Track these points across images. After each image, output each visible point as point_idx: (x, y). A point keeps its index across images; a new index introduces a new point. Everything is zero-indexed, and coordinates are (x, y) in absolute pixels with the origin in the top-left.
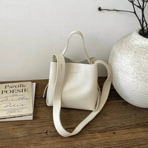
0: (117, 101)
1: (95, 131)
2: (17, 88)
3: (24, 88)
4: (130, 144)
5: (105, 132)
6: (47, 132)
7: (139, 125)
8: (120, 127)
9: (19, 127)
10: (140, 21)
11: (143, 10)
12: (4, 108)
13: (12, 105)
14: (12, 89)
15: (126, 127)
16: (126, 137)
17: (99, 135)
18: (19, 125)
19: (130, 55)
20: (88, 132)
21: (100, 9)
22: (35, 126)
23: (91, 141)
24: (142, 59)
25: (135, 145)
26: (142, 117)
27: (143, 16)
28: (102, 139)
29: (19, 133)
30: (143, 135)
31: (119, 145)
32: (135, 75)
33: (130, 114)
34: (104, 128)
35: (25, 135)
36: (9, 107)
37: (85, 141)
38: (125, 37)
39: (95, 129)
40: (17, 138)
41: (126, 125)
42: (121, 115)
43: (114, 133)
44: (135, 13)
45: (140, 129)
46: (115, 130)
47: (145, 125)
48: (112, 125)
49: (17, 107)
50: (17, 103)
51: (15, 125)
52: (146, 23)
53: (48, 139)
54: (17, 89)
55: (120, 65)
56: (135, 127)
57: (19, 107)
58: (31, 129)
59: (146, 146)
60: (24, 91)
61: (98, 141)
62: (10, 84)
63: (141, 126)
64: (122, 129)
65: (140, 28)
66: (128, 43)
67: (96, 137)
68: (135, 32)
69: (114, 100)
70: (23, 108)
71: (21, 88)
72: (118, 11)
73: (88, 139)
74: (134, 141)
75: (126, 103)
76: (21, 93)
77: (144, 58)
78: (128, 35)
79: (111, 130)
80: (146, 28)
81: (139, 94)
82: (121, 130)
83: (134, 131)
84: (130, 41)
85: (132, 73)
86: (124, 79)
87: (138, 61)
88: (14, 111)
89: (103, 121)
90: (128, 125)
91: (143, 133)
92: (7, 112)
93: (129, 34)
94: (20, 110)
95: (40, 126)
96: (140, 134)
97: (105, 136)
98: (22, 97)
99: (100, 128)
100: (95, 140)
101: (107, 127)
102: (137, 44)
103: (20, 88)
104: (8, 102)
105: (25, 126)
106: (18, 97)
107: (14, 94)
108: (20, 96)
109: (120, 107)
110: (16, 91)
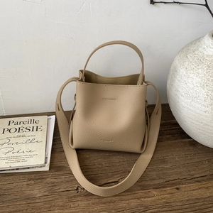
0: (180, 140)
1: (150, 185)
2: (27, 125)
3: (35, 125)
4: (203, 205)
5: (164, 187)
6: (77, 189)
8: (186, 179)
9: (37, 181)
12: (3, 156)
13: (16, 150)
14: (17, 127)
15: (196, 179)
16: (196, 194)
17: (155, 193)
18: (37, 179)
19: (200, 70)
20: (139, 188)
21: (152, 2)
22: (60, 180)
23: (144, 202)
28: (160, 197)
29: (37, 191)
31: (185, 206)
32: (209, 101)
33: (201, 159)
34: (161, 181)
35: (45, 194)
36: (10, 154)
37: (135, 201)
38: (191, 43)
39: (148, 183)
40: (34, 198)
41: (195, 176)
42: (187, 162)
43: (178, 189)
44: (206, 5)
46: (180, 184)
48: (175, 176)
49: (22, 154)
50: (24, 147)
53: (79, 198)
54: (25, 126)
55: (185, 86)
56: (209, 179)
57: (26, 154)
58: (54, 185)
60: (35, 129)
61: (154, 201)
62: (16, 120)
64: (190, 183)
66: (196, 52)
67: (151, 195)
68: (207, 36)
69: (176, 139)
70: (31, 156)
71: (32, 125)
72: (180, 3)
73: (139, 199)
74: (208, 199)
75: (194, 143)
76: (31, 133)
78: (196, 40)
79: (173, 185)
82: (188, 183)
83: (208, 185)
84: (200, 49)
85: (203, 99)
86: (191, 108)
88: (17, 159)
89: (161, 170)
90: (198, 176)
92: (7, 161)
93: (199, 39)
94: (26, 159)
95: (67, 179)
97: (164, 193)
98: (31, 138)
99: (157, 182)
100: (150, 199)
101: (167, 180)
103: (30, 125)
104: (11, 145)
105: (45, 181)
106: (24, 139)
107: (21, 133)
108: (29, 138)
109: (186, 148)
110: (24, 130)
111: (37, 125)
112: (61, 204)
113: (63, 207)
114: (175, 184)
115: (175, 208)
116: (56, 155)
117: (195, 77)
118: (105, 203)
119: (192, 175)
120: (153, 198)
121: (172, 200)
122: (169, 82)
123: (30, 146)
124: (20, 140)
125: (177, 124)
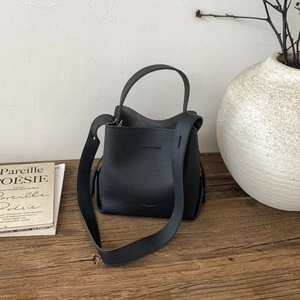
0: (234, 198)
1: (193, 255)
2: (26, 175)
3: (38, 175)
4: (264, 280)
5: (212, 257)
6: (94, 259)
7: (280, 244)
8: (243, 248)
9: (38, 249)
10: (278, 35)
11: (284, 14)
13: (12, 206)
14: (13, 177)
15: (255, 248)
16: (256, 266)
17: (200, 264)
18: (39, 246)
19: (260, 101)
20: (179, 258)
21: (199, 14)
22: (70, 248)
23: (186, 275)
24: (284, 109)
25: (273, 281)
26: (287, 228)
27: (285, 25)
28: (207, 270)
29: (39, 261)
30: (289, 262)
31: (241, 282)
32: (272, 141)
33: (263, 223)
34: (209, 250)
35: (50, 265)
37: (173, 274)
38: (249, 69)
39: (192, 252)
40: (35, 270)
41: (254, 243)
42: (244, 226)
43: (231, 259)
44: (269, 20)
45: (283, 252)
46: (234, 253)
47: (293, 244)
48: (227, 244)
49: (21, 211)
50: (23, 203)
51: (29, 246)
52: (292, 40)
53: (96, 271)
54: (24, 176)
55: (240, 122)
56: (273, 248)
57: (27, 210)
58: (62, 253)
59: (296, 282)
60: (38, 180)
61: (200, 274)
62: (11, 168)
63: (285, 246)
64: (248, 252)
65: (280, 50)
66: (256, 79)
67: (194, 267)
68: (269, 58)
69: (228, 197)
70: (34, 214)
71: (33, 175)
72: (235, 17)
73: (179, 272)
74: (271, 273)
75: (253, 203)
76: (32, 185)
77: (288, 107)
78: (255, 65)
79: (224, 254)
80: (290, 51)
81: (281, 180)
82: (245, 252)
83: (271, 255)
84: (260, 75)
85: (264, 138)
86: (248, 150)
87: (276, 113)
89: (209, 236)
90: (259, 243)
91: (290, 259)
92: (1, 220)
93: (259, 64)
94: (27, 218)
95: (80, 246)
96: (284, 260)
97: (213, 264)
98: (33, 191)
99: (203, 251)
100: (193, 272)
101: (217, 248)
102: (274, 79)
103: (30, 174)
104: (5, 200)
105: (50, 248)
106: (25, 192)
107: (18, 185)
109: (242, 209)
110: (23, 180)
111: (40, 174)
112: (72, 278)
113: (74, 282)
114: (228, 254)
115: (227, 283)
116: (66, 215)
117: (254, 110)
118: (132, 277)
119: (251, 243)
120: (198, 271)
121: (223, 274)
123: (32, 201)
124: (17, 194)
125: (231, 178)
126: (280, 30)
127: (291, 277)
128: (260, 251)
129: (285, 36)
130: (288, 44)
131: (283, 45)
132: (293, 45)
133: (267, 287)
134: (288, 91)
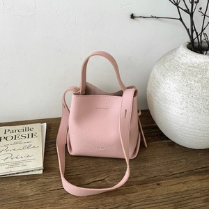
0: (160, 142)
1: (133, 182)
2: (22, 133)
3: (30, 132)
4: (181, 198)
5: (146, 184)
7: (191, 173)
8: (166, 176)
9: (29, 182)
10: (188, 30)
11: (191, 15)
12: (3, 161)
13: (14, 156)
14: (13, 135)
15: (174, 176)
16: (175, 188)
17: (138, 188)
19: (176, 77)
21: (132, 17)
22: (50, 180)
23: (128, 197)
24: (193, 82)
25: (187, 198)
26: (195, 161)
27: (192, 23)
28: (142, 192)
30: (197, 185)
31: (165, 200)
32: (184, 105)
34: (144, 178)
35: (37, 193)
36: (9, 160)
38: (168, 53)
39: (132, 180)
40: (27, 197)
41: (174, 173)
42: (166, 160)
43: (158, 184)
44: (181, 19)
45: (193, 178)
46: (160, 180)
47: (200, 172)
48: (156, 174)
49: (21, 159)
50: (21, 153)
51: (23, 181)
52: (197, 33)
54: (21, 134)
55: (163, 91)
56: (187, 175)
57: (24, 158)
58: (45, 184)
59: (202, 199)
60: (30, 136)
61: (138, 196)
62: (11, 128)
63: (195, 174)
64: (170, 179)
65: (189, 40)
66: (172, 61)
67: (134, 190)
68: (182, 46)
70: (29, 161)
71: (27, 133)
72: (157, 18)
73: (124, 194)
74: (185, 193)
75: (173, 144)
76: (27, 140)
78: (172, 51)
79: (154, 181)
80: (196, 40)
81: (191, 130)
84: (176, 58)
85: (179, 102)
86: (169, 111)
87: (187, 85)
89: (143, 169)
90: (177, 172)
91: (198, 183)
92: (7, 166)
93: (175, 50)
94: (25, 164)
95: (57, 179)
96: (195, 184)
97: (147, 188)
98: (28, 144)
99: (139, 179)
100: (134, 194)
101: (149, 177)
102: (185, 62)
103: (25, 133)
104: (9, 152)
105: (37, 181)
106: (22, 146)
107: (17, 140)
108: (25, 144)
109: (165, 149)
110: (20, 137)
111: (32, 132)
112: (52, 201)
113: (54, 204)
114: (156, 181)
115: (156, 201)
116: (47, 157)
117: (172, 83)
119: (171, 172)
120: (137, 194)
121: (153, 194)
122: (148, 89)
123: (28, 152)
124: (17, 147)
125: (157, 127)
126: (189, 27)
127: (198, 195)
128: (177, 178)
129: (192, 31)
130: (195, 36)
131: (191, 37)
132: (197, 36)
133: (183, 203)
134: (195, 70)
